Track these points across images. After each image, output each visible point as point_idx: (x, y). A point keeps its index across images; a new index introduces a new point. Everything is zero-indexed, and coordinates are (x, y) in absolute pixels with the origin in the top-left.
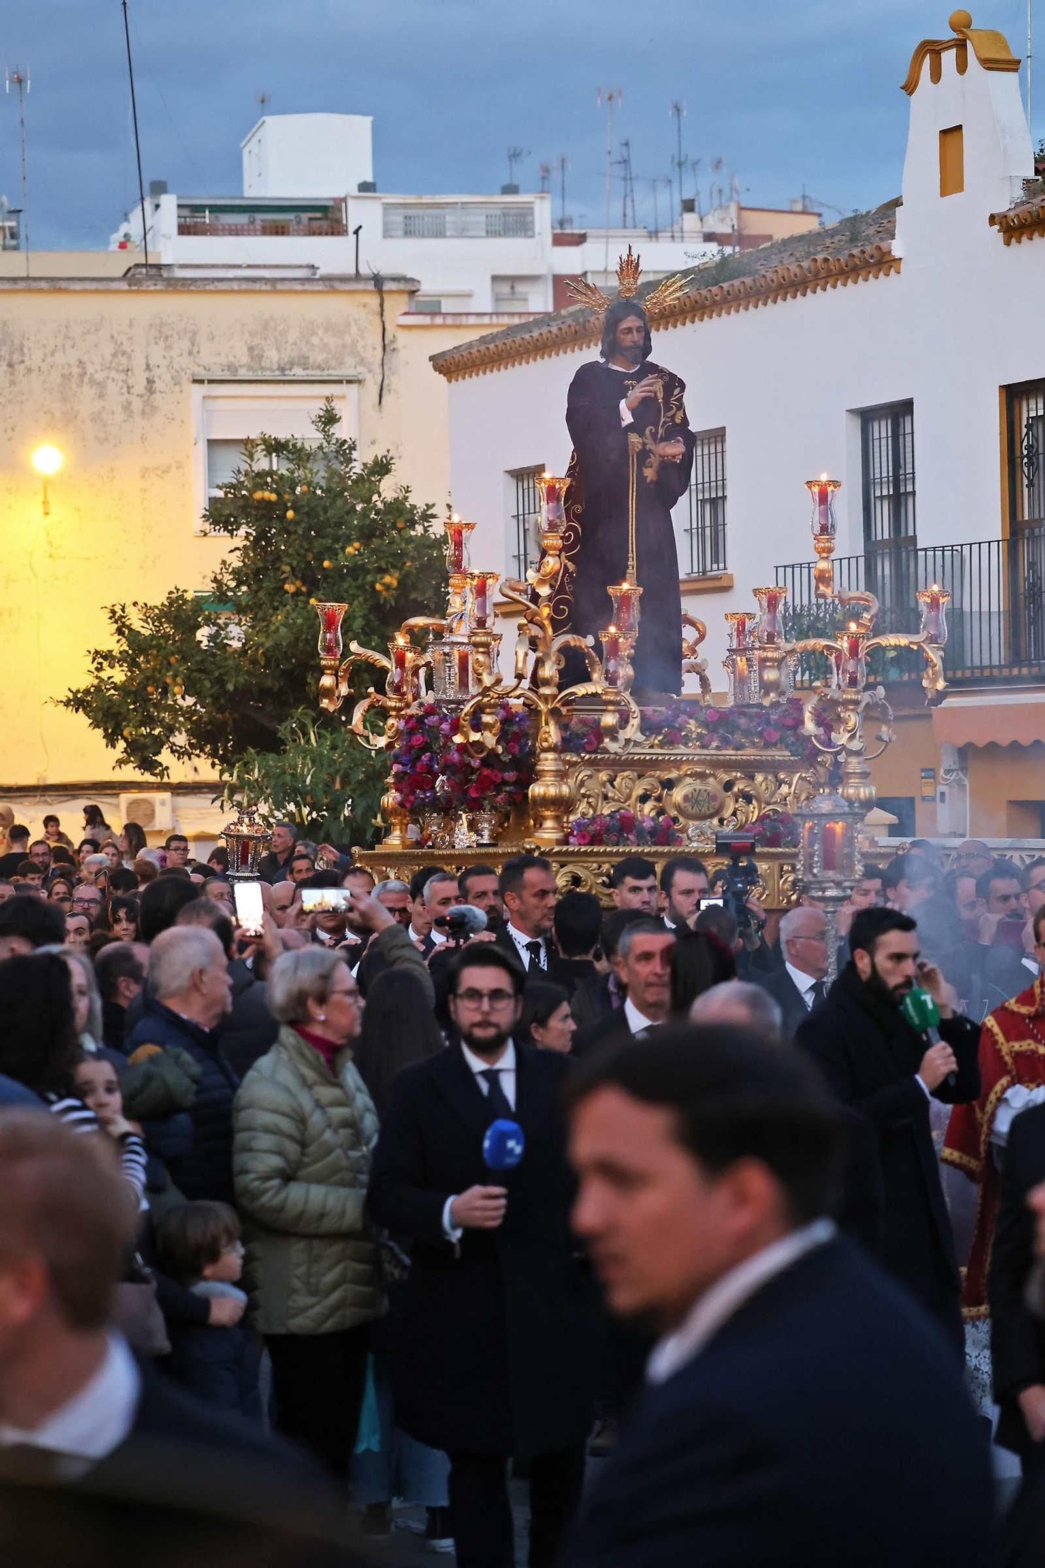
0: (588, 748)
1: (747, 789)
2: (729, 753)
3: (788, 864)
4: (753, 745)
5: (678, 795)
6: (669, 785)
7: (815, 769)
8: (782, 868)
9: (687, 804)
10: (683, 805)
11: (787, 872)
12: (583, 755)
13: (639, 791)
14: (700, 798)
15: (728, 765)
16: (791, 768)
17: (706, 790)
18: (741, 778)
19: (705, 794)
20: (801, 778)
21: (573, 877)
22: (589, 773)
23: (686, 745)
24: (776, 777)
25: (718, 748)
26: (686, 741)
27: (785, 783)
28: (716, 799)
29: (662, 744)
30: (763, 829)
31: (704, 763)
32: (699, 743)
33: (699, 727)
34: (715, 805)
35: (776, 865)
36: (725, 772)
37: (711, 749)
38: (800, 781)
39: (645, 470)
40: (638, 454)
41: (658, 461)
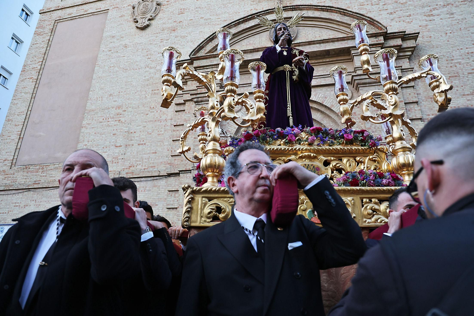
1: (339, 165)
2: (326, 147)
3: (366, 198)
4: (340, 143)
7: (378, 154)
8: (362, 201)
11: (366, 203)
15: (325, 153)
16: (364, 154)
17: (312, 165)
18: (334, 160)
20: (370, 159)
21: (217, 207)
23: (300, 144)
24: (355, 159)
25: (318, 145)
26: (299, 141)
27: (361, 162)
28: (319, 170)
29: (285, 143)
30: (347, 177)
31: (310, 151)
32: (307, 142)
33: (307, 135)
34: (318, 173)
35: (357, 198)
36: (324, 156)
37: (315, 145)
38: (370, 161)
39: (293, 77)
40: (290, 71)
41: (298, 73)
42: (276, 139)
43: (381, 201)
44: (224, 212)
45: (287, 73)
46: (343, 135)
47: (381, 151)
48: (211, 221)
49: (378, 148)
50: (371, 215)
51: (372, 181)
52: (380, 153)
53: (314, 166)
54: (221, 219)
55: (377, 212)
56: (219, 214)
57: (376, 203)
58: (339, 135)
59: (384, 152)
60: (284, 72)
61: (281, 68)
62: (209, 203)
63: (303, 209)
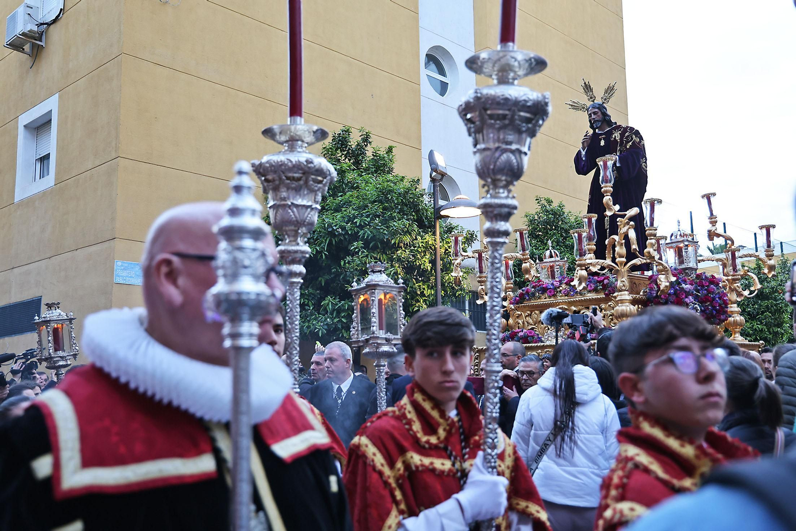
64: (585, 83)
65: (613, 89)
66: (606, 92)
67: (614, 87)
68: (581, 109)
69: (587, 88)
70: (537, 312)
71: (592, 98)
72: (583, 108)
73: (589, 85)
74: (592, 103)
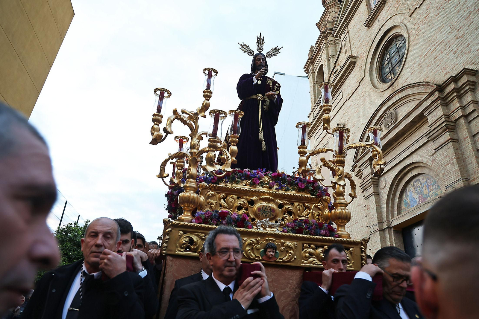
0: (213, 181)
1: (290, 208)
2: (283, 192)
3: (307, 244)
4: (294, 190)
5: (256, 207)
6: (252, 203)
7: (322, 203)
8: (303, 245)
9: (259, 212)
10: (258, 212)
11: (306, 247)
12: (210, 184)
13: (237, 204)
14: (266, 210)
15: (281, 197)
16: (311, 201)
18: (287, 204)
19: (269, 209)
20: (315, 206)
22: (213, 193)
23: (262, 186)
24: (304, 205)
25: (276, 189)
26: (262, 184)
27: (308, 208)
28: (274, 211)
29: (250, 185)
30: (295, 225)
31: (269, 194)
32: (268, 186)
33: (269, 179)
34: (273, 214)
35: (300, 243)
36: (280, 200)
37: (274, 189)
38: (315, 208)
39: (264, 106)
40: (262, 101)
41: (269, 103)
42: (243, 180)
43: (317, 247)
44: (195, 245)
45: (260, 102)
46: (298, 183)
47: (325, 201)
48: (184, 251)
49: (324, 198)
50: (307, 258)
51: (313, 231)
52: (324, 202)
53: (270, 208)
54: (192, 250)
55: (312, 256)
56: (191, 245)
57: (312, 248)
58: (295, 183)
59: (327, 202)
60: (256, 100)
61: (254, 97)
62: (184, 235)
63: (258, 249)
64: (260, 36)
65: (278, 51)
66: (273, 50)
67: (280, 49)
68: (248, 53)
69: (260, 41)
70: (234, 196)
71: (260, 49)
72: (250, 53)
73: (263, 39)
74: (258, 52)
